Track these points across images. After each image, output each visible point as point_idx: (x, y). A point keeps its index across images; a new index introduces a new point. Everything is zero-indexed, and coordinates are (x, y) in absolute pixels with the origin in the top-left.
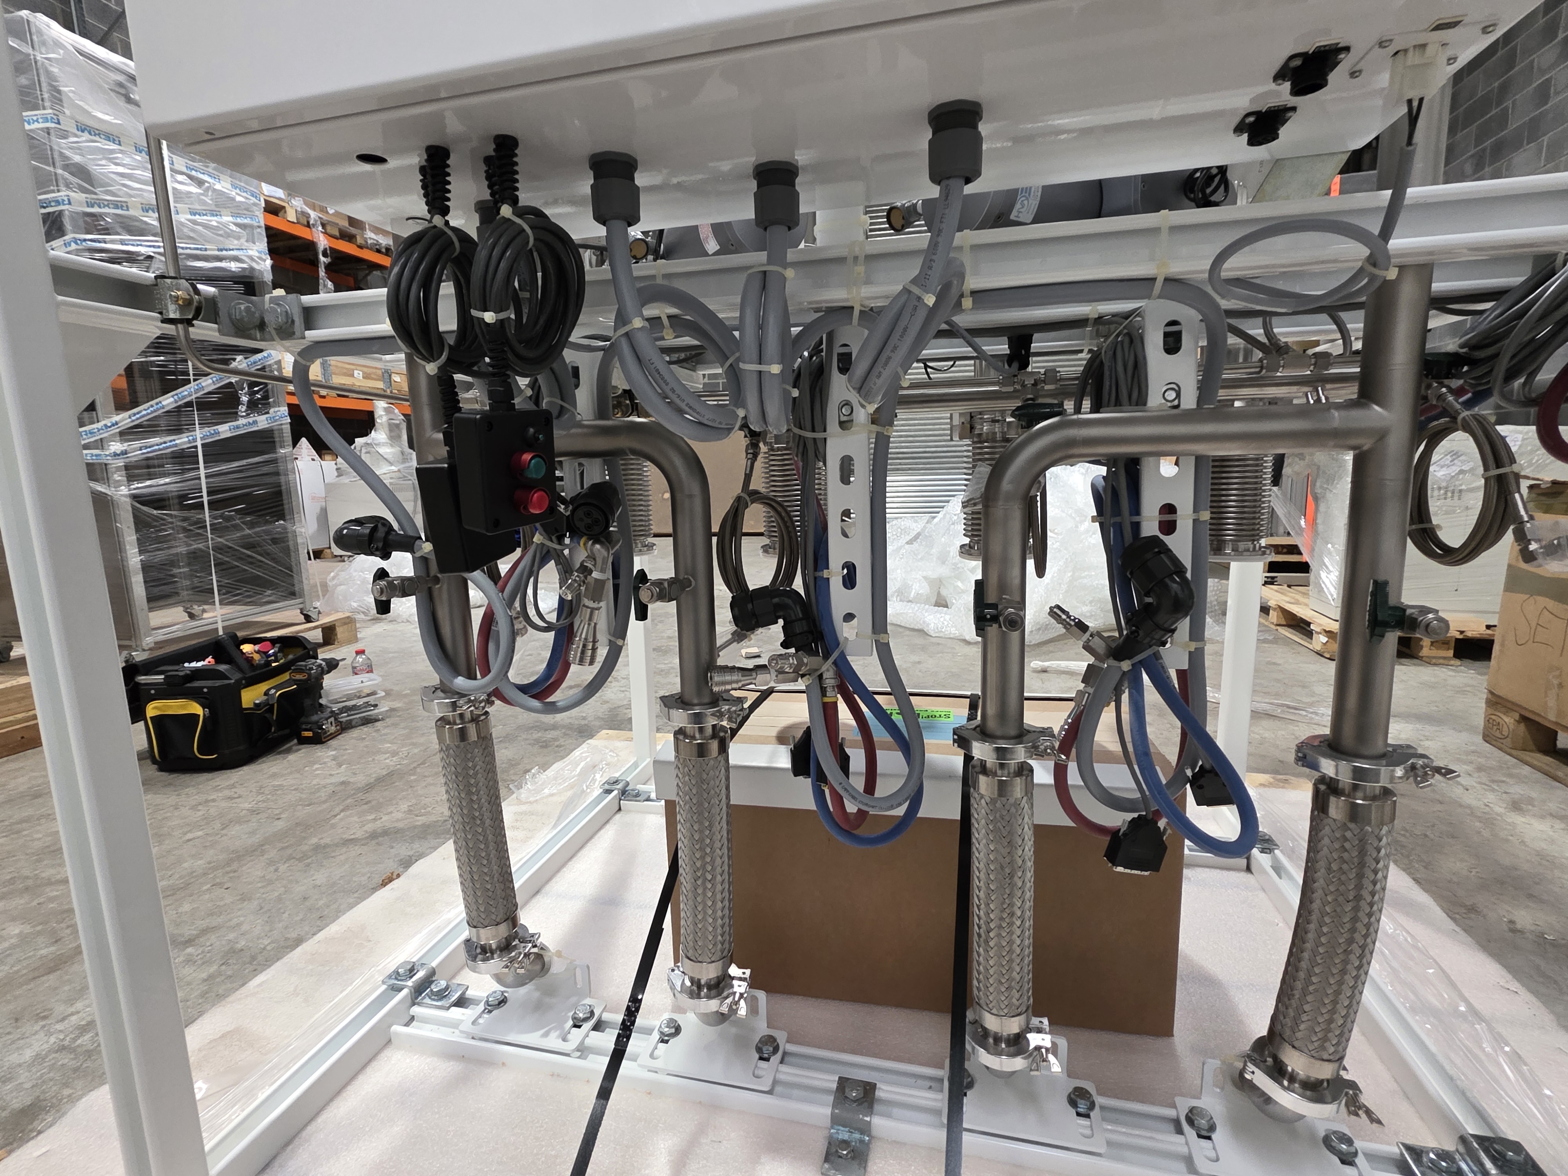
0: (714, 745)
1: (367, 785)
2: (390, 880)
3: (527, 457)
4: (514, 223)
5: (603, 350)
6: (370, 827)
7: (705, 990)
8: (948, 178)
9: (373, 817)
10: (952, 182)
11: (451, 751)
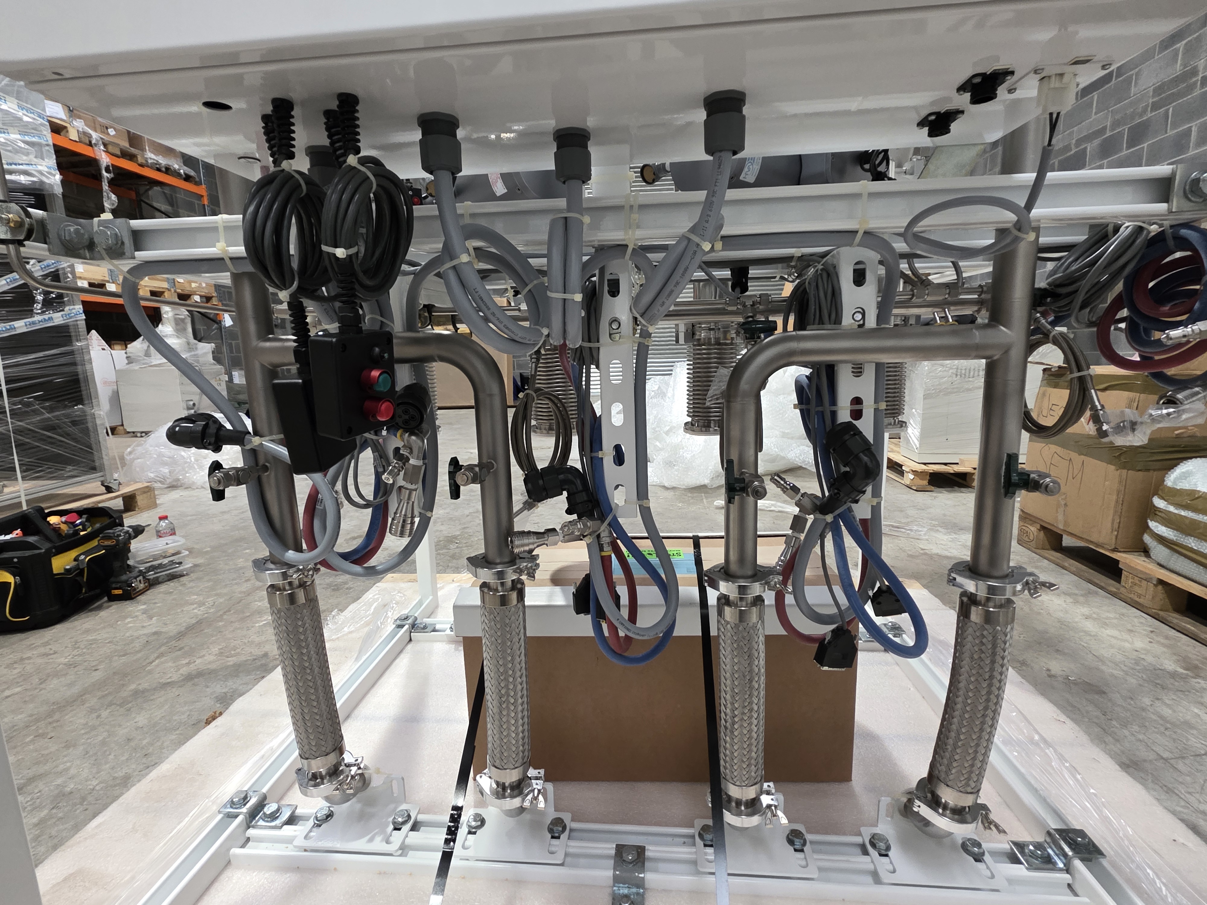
0: (514, 595)
1: (180, 633)
2: (214, 718)
3: (375, 373)
4: (359, 171)
5: (414, 274)
6: (184, 671)
7: (509, 791)
8: (721, 151)
9: (187, 661)
10: (723, 154)
11: (282, 613)
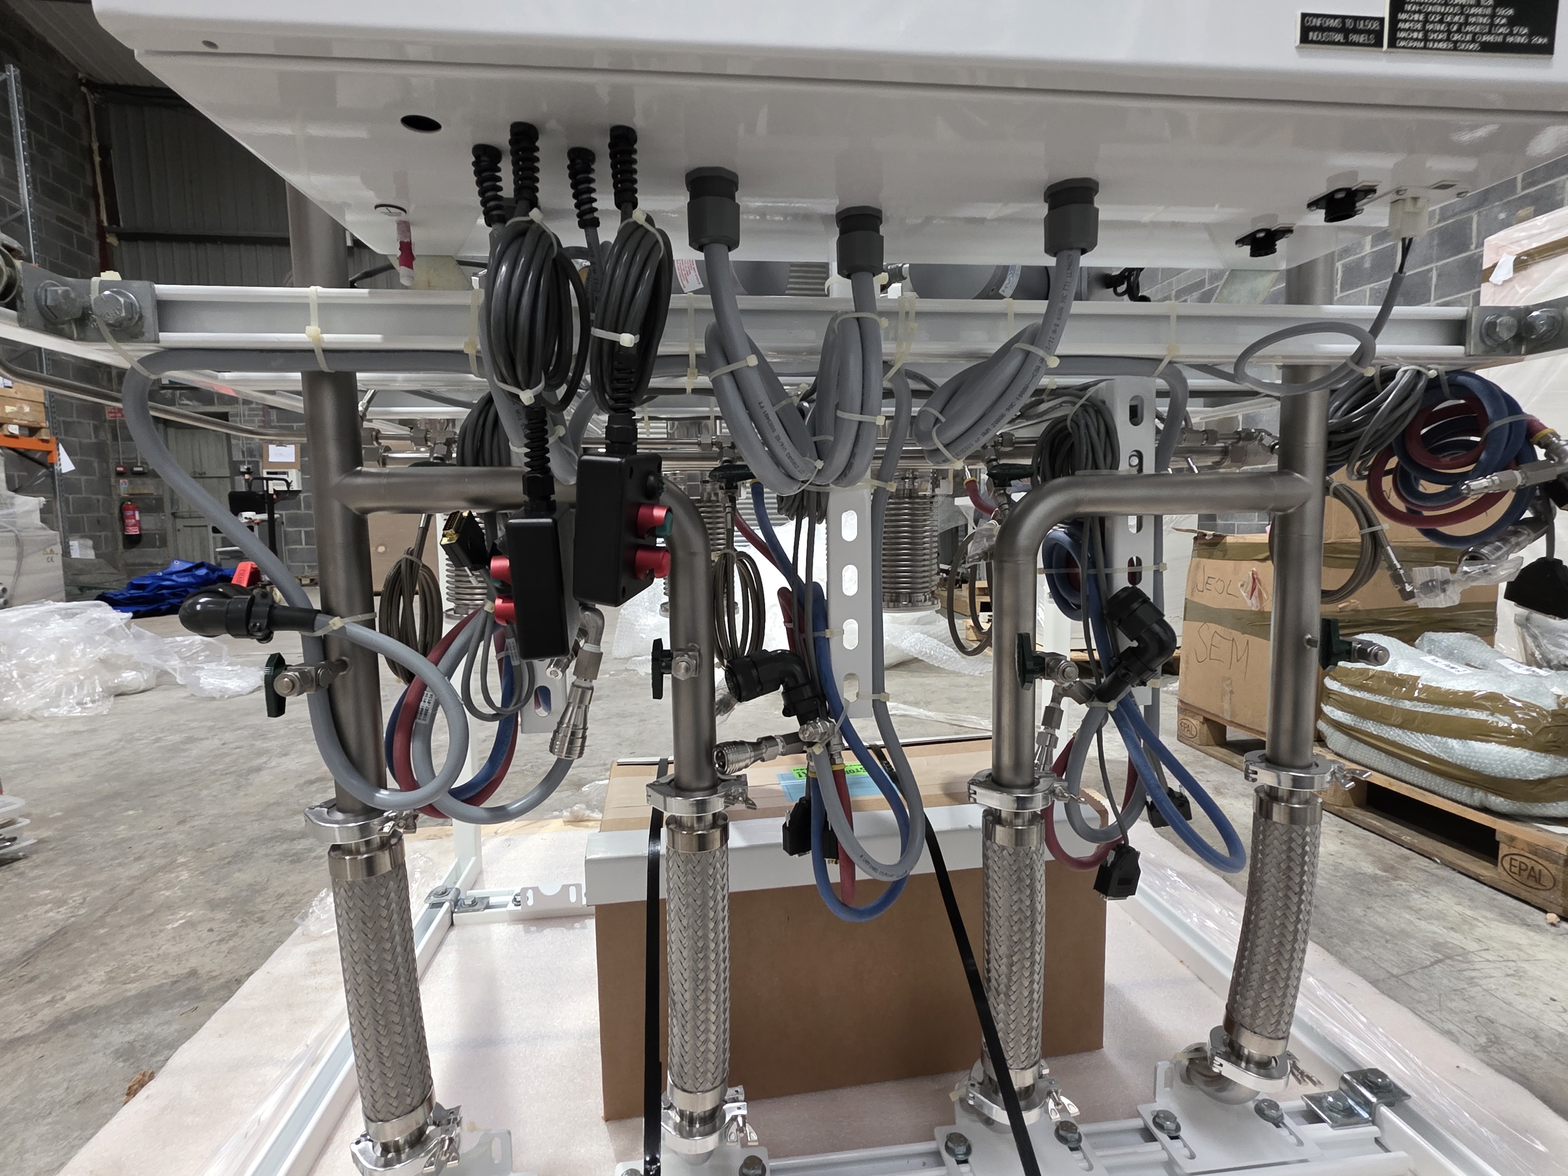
1: (28, 952)
2: (142, 1084)
3: (659, 512)
4: (647, 230)
6: (47, 1014)
8: (1070, 249)
9: (48, 998)
10: (1069, 254)
11: (357, 890)
